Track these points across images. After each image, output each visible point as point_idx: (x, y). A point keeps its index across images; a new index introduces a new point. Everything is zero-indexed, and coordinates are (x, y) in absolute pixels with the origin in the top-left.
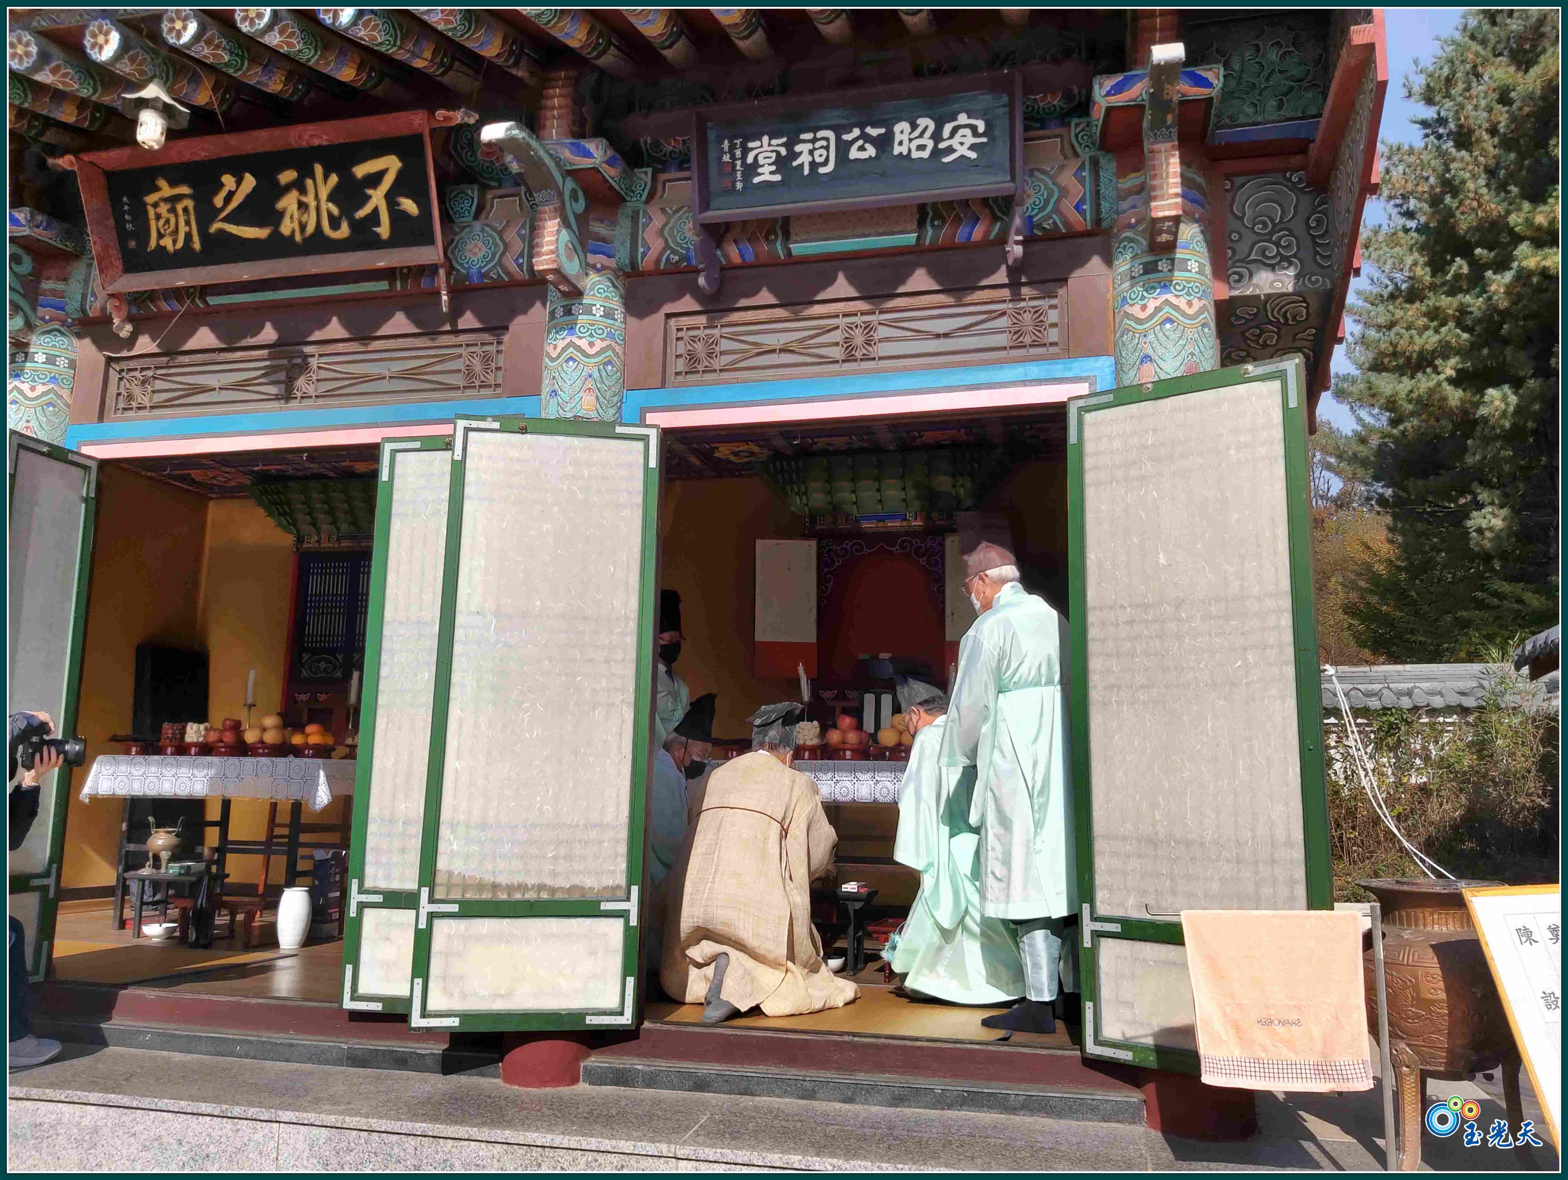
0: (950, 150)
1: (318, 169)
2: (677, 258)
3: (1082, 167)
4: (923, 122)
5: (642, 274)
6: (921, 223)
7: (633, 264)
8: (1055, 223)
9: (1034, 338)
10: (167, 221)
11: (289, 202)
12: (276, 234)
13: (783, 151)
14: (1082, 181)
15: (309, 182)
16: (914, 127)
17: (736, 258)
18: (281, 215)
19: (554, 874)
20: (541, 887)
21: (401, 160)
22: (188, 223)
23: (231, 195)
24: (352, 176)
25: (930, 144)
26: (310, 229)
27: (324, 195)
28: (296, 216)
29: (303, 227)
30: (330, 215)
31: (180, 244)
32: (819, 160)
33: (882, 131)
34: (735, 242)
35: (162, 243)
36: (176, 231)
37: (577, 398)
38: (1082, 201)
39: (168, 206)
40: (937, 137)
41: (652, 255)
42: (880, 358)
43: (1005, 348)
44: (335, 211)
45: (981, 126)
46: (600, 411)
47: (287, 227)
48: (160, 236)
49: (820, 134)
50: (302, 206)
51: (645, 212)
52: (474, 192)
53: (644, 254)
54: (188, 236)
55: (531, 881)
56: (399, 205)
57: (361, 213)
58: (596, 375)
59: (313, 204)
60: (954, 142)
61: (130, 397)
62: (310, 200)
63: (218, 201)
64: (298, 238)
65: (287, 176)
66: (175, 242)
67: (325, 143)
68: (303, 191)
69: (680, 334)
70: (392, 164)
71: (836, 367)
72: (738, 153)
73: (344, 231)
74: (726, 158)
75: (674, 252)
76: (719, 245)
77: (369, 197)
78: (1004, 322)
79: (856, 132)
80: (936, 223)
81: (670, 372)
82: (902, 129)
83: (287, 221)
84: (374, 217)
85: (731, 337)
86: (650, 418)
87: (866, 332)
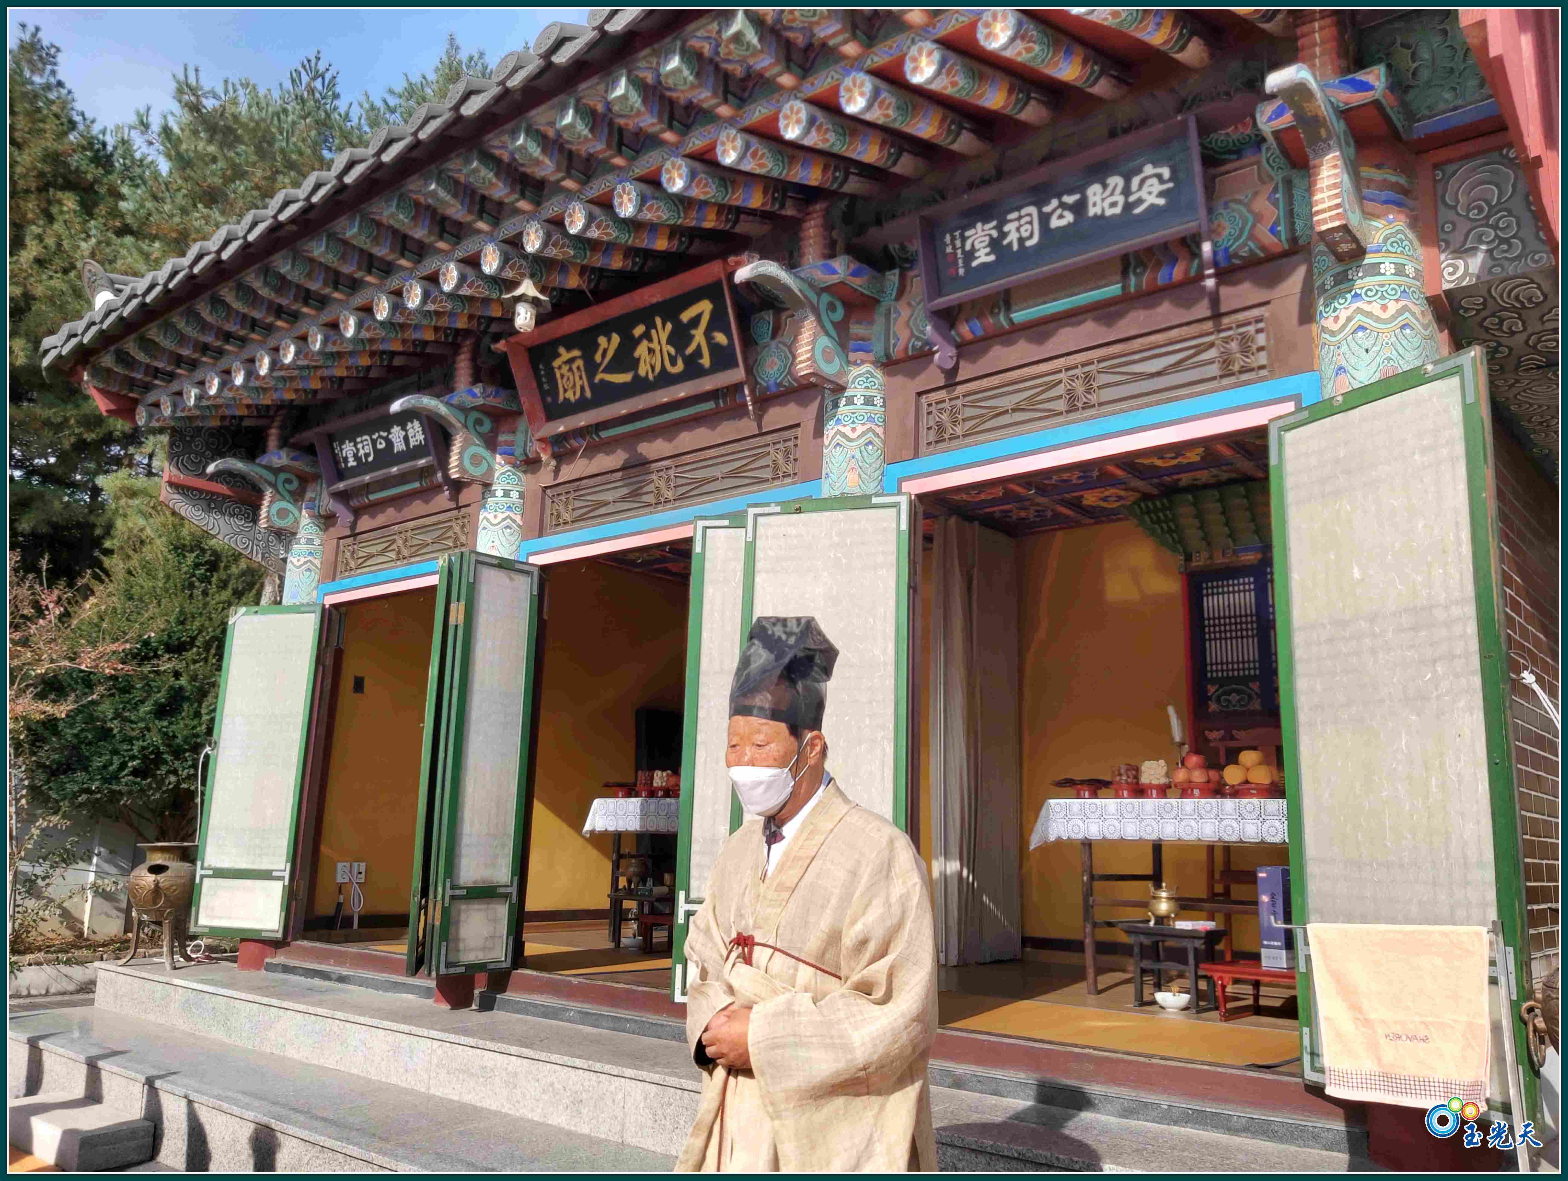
1: (658, 321)
2: (920, 344)
3: (1276, 190)
4: (1112, 180)
5: (897, 362)
6: (1125, 273)
7: (888, 355)
8: (1251, 250)
9: (1242, 364)
10: (568, 379)
11: (641, 351)
12: (636, 377)
14: (1275, 204)
15: (653, 332)
16: (1105, 186)
17: (969, 336)
21: (712, 302)
22: (581, 378)
23: (605, 351)
24: (680, 321)
25: (1121, 199)
26: (658, 369)
27: (664, 340)
28: (648, 360)
29: (653, 368)
30: (669, 354)
31: (578, 395)
32: (1025, 234)
33: (1077, 197)
34: (967, 321)
35: (567, 395)
36: (574, 385)
37: (843, 478)
38: (1276, 223)
39: (567, 367)
40: (1126, 192)
41: (901, 345)
42: (1100, 404)
43: (1214, 378)
44: (673, 351)
45: (1166, 172)
46: (863, 486)
47: (643, 370)
48: (565, 391)
49: (1024, 211)
50: (651, 351)
51: (895, 308)
52: (769, 316)
53: (895, 345)
54: (582, 388)
56: (713, 338)
57: (689, 350)
58: (858, 456)
59: (657, 348)
60: (1143, 194)
61: (559, 516)
62: (655, 345)
63: (598, 357)
64: (651, 377)
65: (639, 330)
66: (574, 394)
67: (660, 300)
68: (650, 340)
69: (931, 409)
70: (705, 307)
71: (1060, 419)
72: (958, 243)
73: (680, 366)
74: (948, 249)
75: (918, 339)
76: (952, 326)
77: (693, 337)
78: (1212, 353)
79: (1055, 203)
80: (1138, 270)
81: (923, 442)
82: (1094, 191)
83: (642, 365)
84: (699, 351)
85: (971, 404)
86: (905, 487)
87: (1085, 383)
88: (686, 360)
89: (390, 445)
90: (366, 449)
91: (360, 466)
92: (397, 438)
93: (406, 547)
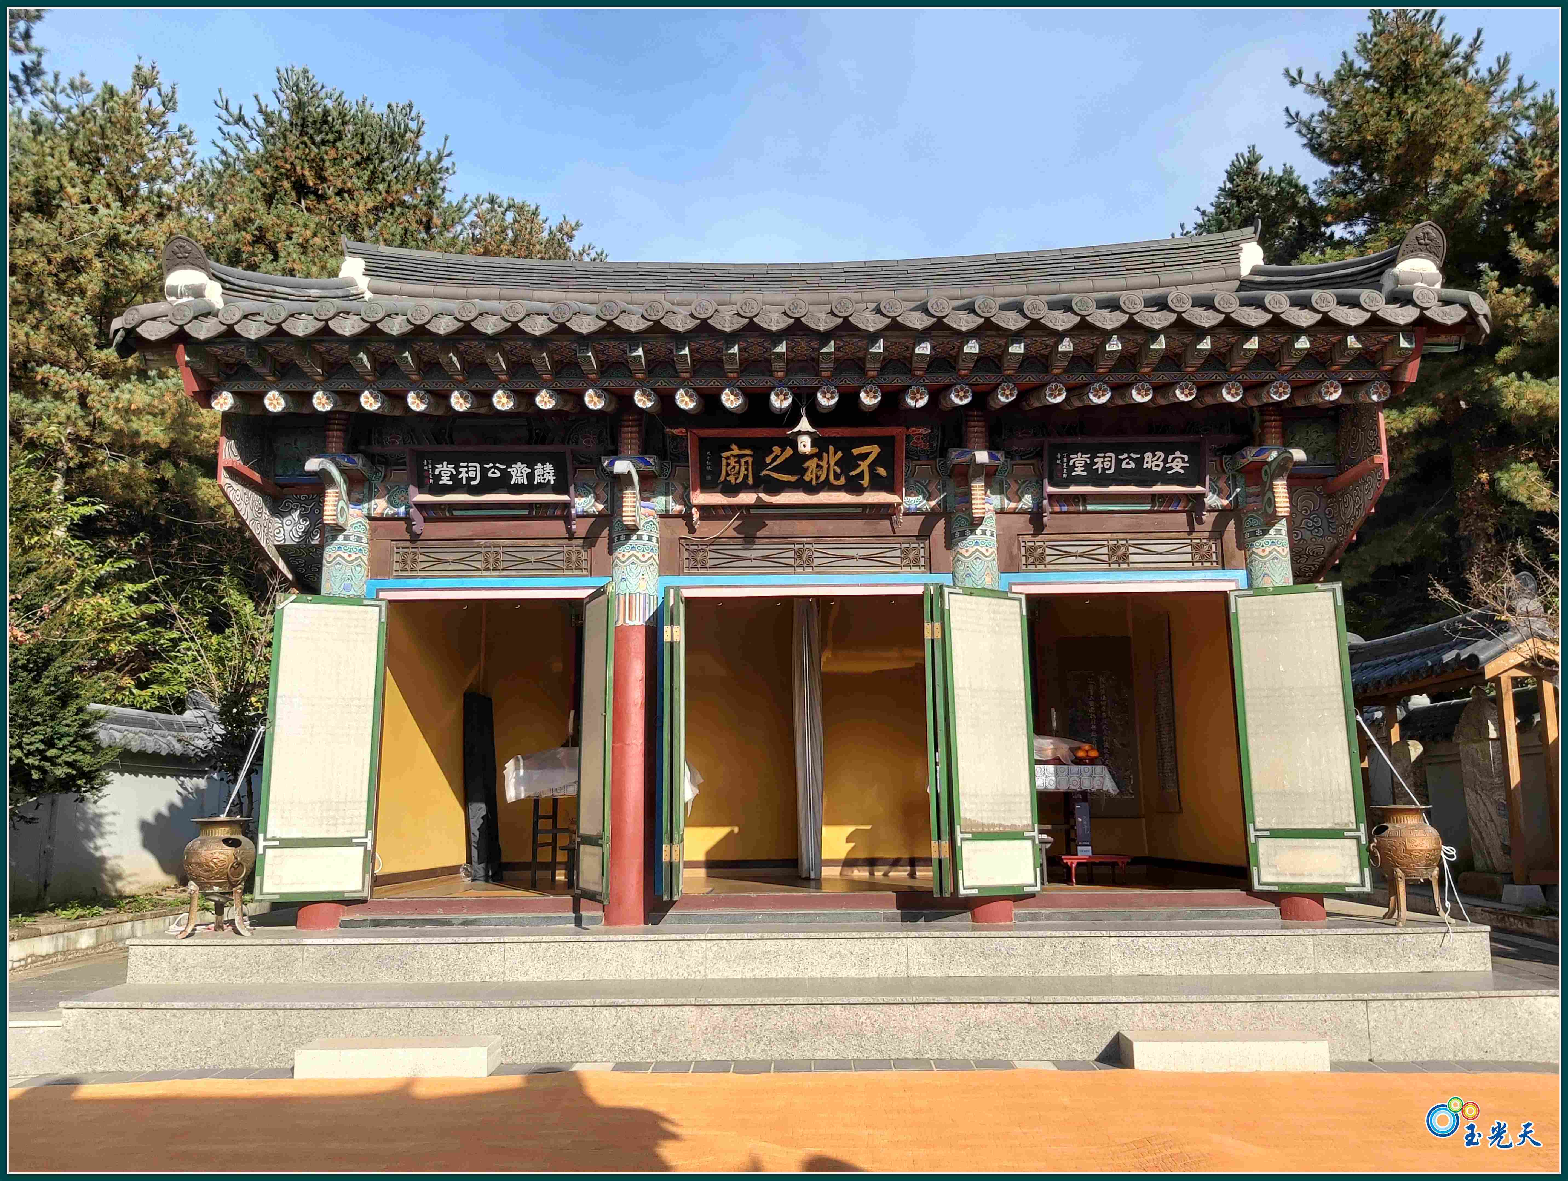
1: (831, 448)
2: (1026, 507)
3: (1228, 479)
5: (1004, 513)
6: (1153, 500)
7: (1002, 508)
8: (1217, 505)
9: (1205, 558)
10: (734, 468)
11: (811, 464)
12: (800, 479)
14: (1229, 486)
15: (825, 454)
16: (1154, 456)
17: (1057, 510)
18: (806, 470)
19: (1004, 819)
20: (1000, 825)
21: (880, 448)
23: (776, 457)
24: (851, 453)
25: (1162, 464)
26: (822, 479)
27: (833, 462)
28: (814, 472)
29: (818, 477)
30: (835, 472)
31: (740, 480)
32: (1107, 467)
33: (1139, 456)
34: (1058, 502)
35: (729, 477)
36: (738, 473)
37: (982, 578)
38: (1229, 496)
39: (736, 459)
40: (1165, 461)
41: (1013, 505)
42: (1131, 563)
43: (1191, 562)
45: (1187, 459)
46: (994, 585)
47: (808, 476)
50: (819, 466)
51: (1007, 481)
52: (909, 463)
53: (1008, 504)
54: (746, 477)
55: (996, 822)
56: (876, 470)
58: (990, 566)
59: (825, 466)
60: (1173, 465)
62: (824, 463)
63: (768, 460)
64: (814, 483)
66: (736, 478)
67: (839, 436)
68: (820, 458)
69: (1024, 544)
70: (875, 450)
71: (1108, 566)
72: (1065, 459)
73: (842, 481)
74: (1059, 462)
75: (1025, 504)
76: (1049, 502)
77: (859, 465)
78: (1188, 549)
79: (1126, 455)
80: (1160, 500)
81: (1021, 564)
82: (1148, 455)
83: (808, 474)
84: (861, 476)
85: (1051, 547)
86: (1015, 588)
87: (1123, 550)
88: (848, 479)
89: (506, 476)
90: (472, 474)
91: (456, 486)
92: (519, 473)
93: (497, 561)
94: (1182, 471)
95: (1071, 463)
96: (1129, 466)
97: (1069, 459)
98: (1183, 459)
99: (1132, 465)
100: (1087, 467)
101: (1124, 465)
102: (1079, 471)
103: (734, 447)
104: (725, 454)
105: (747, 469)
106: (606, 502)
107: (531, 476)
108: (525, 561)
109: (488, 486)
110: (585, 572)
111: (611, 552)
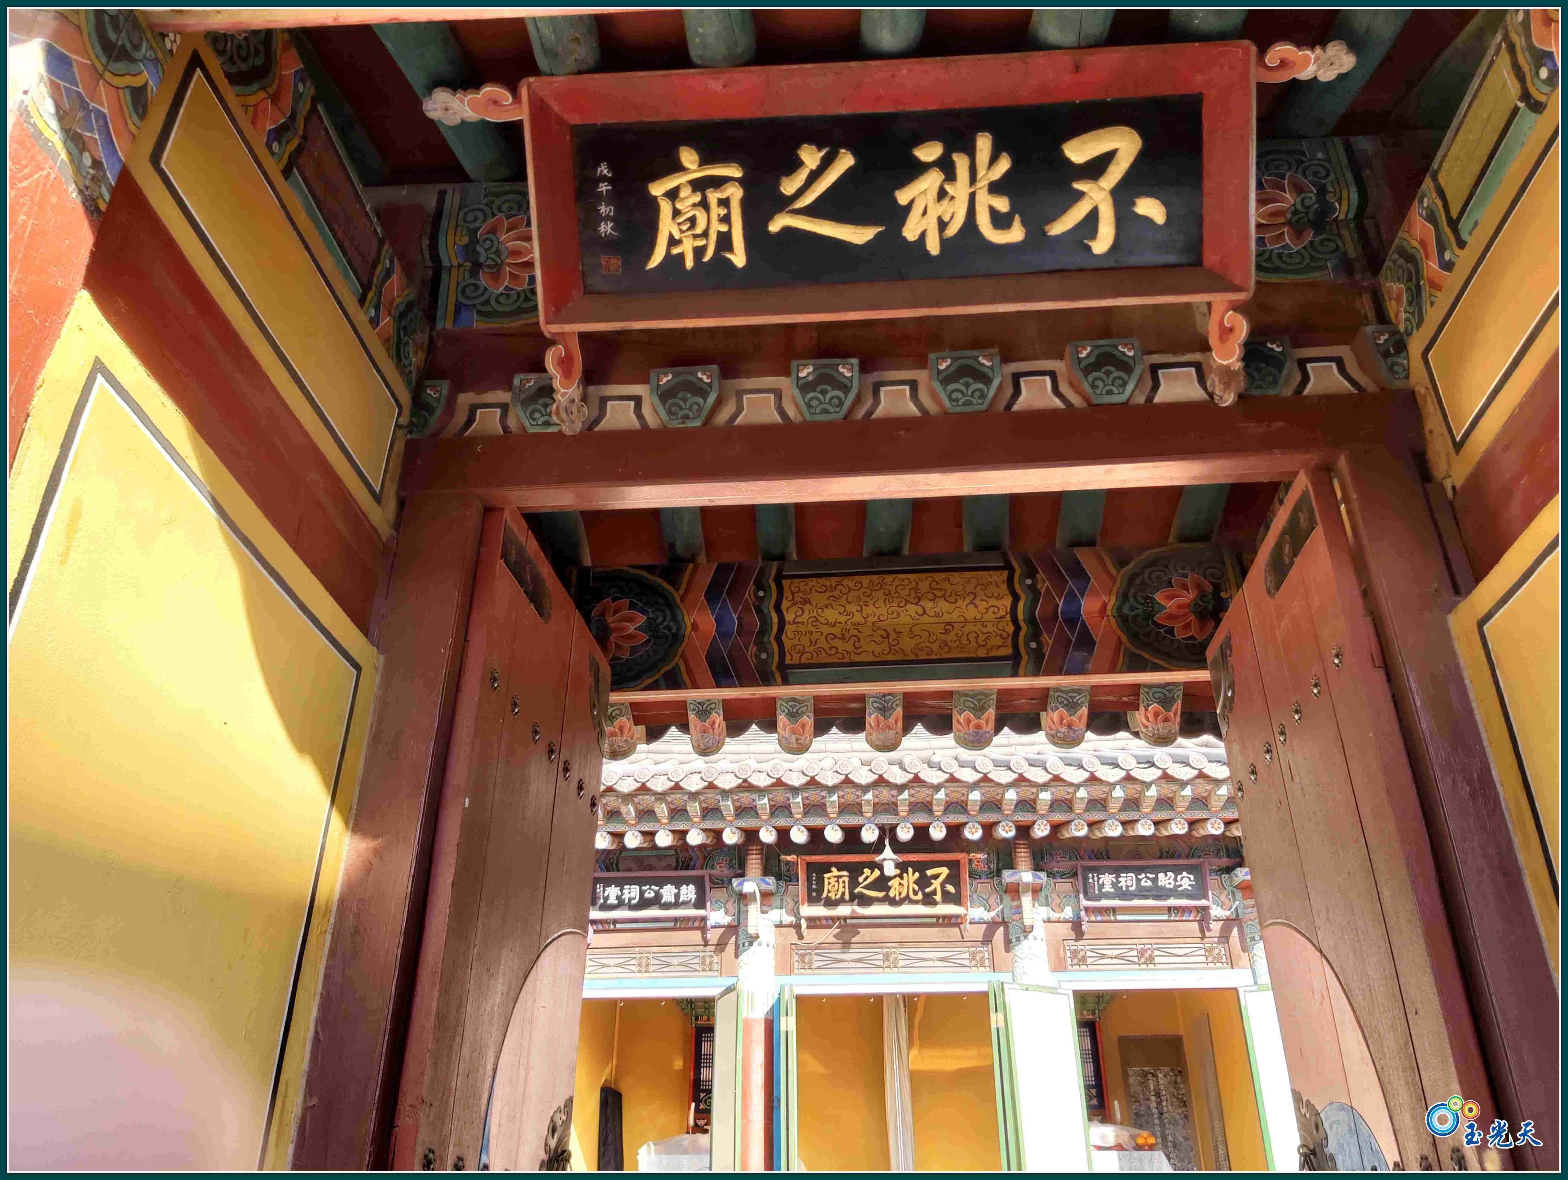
0: (1181, 886)
1: (910, 870)
2: (1067, 917)
3: (1228, 895)
4: (1169, 874)
5: (1051, 922)
6: (1169, 911)
7: (1049, 919)
8: (1222, 916)
9: (1219, 960)
10: (834, 886)
11: (894, 883)
12: (887, 896)
13: (1114, 880)
14: (1229, 900)
15: (905, 875)
16: (1166, 875)
17: (1093, 919)
18: (890, 888)
21: (948, 870)
23: (867, 878)
24: (926, 874)
25: (1173, 883)
26: (904, 895)
27: (911, 881)
28: (897, 889)
29: (900, 894)
31: (838, 896)
32: (1129, 884)
33: (1154, 876)
34: (1093, 913)
35: (830, 894)
36: (837, 890)
37: (1035, 976)
38: (1231, 908)
39: (835, 880)
40: (1175, 880)
41: (1057, 915)
42: (1157, 964)
43: (1206, 963)
44: (916, 888)
45: (1192, 878)
46: (1045, 981)
47: (892, 894)
49: (1129, 874)
50: (901, 885)
51: (1051, 896)
53: (1053, 914)
54: (843, 893)
56: (946, 888)
57: (927, 890)
59: (906, 885)
60: (1182, 883)
62: (905, 882)
63: (861, 879)
64: (897, 898)
66: (835, 895)
67: (916, 861)
68: (902, 878)
69: (1069, 949)
70: (944, 871)
71: (1137, 967)
72: (1096, 879)
73: (920, 896)
74: (1091, 880)
75: (1066, 914)
77: (931, 884)
78: (1202, 952)
79: (1143, 875)
80: (1176, 912)
81: (1070, 965)
82: (1161, 875)
83: (892, 890)
84: (934, 892)
85: (1092, 951)
86: (1063, 985)
87: (1149, 952)
88: (924, 894)
89: (658, 896)
90: (633, 895)
91: (621, 904)
92: (668, 892)
93: (648, 965)
94: (1190, 888)
95: (1101, 882)
96: (1146, 884)
97: (1099, 879)
98: (1189, 878)
99: (1149, 883)
100: (1114, 885)
101: (1143, 883)
102: (1108, 888)
103: (834, 869)
104: (826, 876)
105: (844, 887)
106: (734, 915)
107: (677, 896)
108: (669, 965)
109: (644, 903)
110: (716, 973)
111: (737, 956)
